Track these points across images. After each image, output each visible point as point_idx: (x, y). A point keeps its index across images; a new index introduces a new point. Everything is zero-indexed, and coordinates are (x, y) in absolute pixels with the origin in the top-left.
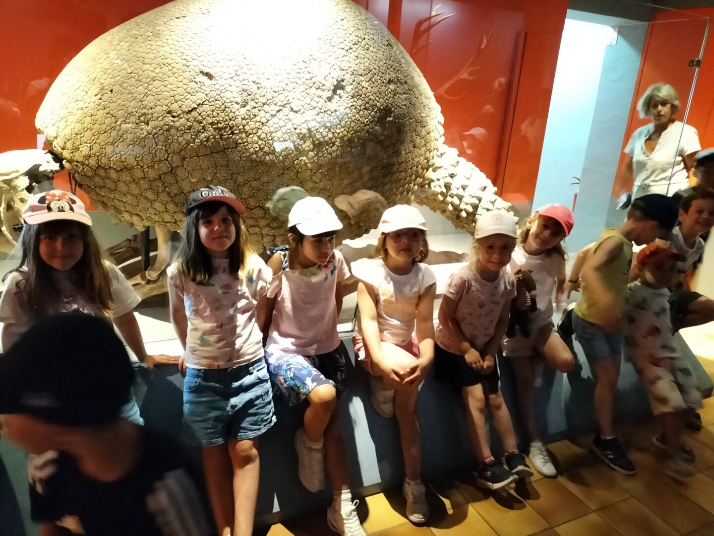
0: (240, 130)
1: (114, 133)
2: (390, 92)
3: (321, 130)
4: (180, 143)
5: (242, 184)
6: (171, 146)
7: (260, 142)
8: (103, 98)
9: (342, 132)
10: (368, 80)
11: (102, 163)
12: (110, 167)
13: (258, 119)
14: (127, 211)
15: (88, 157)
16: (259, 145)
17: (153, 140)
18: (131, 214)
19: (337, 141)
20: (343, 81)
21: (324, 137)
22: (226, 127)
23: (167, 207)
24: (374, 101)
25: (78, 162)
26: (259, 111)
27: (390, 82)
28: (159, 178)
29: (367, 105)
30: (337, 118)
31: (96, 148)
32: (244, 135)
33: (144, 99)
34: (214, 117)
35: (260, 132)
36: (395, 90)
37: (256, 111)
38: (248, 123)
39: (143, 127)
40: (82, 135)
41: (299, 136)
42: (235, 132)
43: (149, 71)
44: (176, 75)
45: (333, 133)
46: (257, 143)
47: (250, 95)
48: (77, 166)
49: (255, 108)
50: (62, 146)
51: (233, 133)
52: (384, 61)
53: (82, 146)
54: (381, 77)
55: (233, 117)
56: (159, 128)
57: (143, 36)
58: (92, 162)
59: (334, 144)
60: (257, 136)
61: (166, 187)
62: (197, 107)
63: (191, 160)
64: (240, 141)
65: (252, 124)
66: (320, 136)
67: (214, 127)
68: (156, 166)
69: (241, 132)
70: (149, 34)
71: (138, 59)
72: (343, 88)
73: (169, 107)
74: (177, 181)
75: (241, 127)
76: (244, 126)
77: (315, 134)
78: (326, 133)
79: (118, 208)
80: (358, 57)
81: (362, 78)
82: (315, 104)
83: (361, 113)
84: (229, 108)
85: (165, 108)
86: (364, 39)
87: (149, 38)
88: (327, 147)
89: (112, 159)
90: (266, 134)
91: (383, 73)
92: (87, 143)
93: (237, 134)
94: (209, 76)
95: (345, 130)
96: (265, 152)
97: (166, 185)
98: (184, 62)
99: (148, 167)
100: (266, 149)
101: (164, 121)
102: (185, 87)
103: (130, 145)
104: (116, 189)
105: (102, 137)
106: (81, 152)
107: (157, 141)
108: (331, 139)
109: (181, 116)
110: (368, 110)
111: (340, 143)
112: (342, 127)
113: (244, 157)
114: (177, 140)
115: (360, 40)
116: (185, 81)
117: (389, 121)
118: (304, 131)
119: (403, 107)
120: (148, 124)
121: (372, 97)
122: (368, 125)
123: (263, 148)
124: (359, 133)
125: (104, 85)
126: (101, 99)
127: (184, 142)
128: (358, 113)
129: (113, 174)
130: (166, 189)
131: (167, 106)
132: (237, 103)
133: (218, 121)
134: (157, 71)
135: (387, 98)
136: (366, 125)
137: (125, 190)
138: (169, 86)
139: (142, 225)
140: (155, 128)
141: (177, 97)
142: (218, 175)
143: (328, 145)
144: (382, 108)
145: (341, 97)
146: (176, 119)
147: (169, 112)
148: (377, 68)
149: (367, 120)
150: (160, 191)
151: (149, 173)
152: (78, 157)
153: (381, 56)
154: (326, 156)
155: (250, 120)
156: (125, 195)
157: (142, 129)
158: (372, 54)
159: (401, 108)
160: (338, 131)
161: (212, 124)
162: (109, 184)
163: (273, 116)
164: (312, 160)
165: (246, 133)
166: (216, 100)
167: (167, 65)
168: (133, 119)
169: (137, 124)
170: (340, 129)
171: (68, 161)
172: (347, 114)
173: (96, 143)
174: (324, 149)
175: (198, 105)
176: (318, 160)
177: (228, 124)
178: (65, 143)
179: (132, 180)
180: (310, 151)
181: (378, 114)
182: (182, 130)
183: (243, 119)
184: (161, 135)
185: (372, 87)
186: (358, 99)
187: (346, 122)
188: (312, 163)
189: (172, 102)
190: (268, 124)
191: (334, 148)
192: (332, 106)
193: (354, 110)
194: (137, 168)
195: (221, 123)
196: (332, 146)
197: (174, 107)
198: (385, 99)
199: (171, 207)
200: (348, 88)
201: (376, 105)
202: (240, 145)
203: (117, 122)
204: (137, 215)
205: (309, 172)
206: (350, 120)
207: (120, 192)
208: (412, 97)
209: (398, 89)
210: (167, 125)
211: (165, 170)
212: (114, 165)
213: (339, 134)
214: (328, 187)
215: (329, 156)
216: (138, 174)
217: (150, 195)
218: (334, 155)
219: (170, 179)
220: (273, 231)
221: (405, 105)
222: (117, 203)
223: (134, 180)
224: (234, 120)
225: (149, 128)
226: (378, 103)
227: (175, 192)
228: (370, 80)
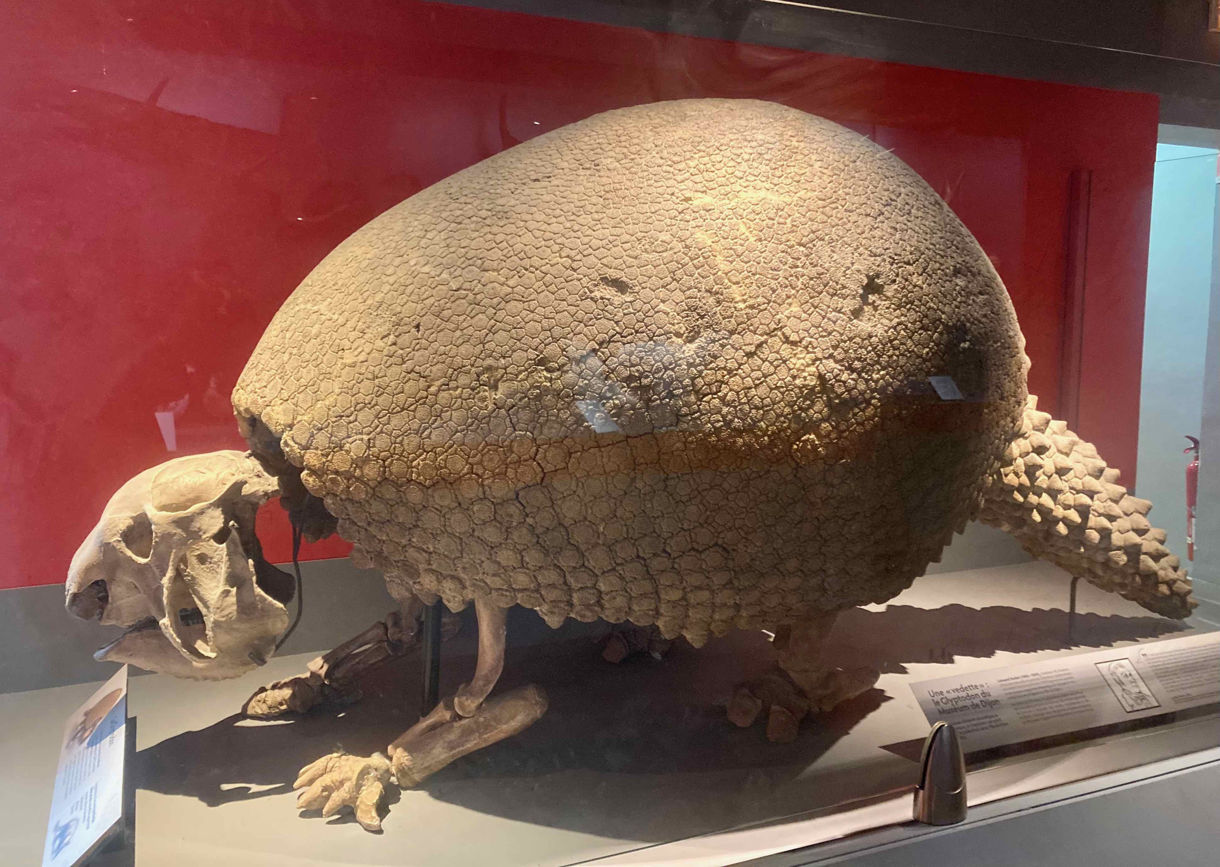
0: (684, 387)
1: (422, 411)
2: (960, 293)
3: (844, 377)
4: (562, 423)
5: (684, 499)
6: (546, 431)
7: (725, 410)
8: (400, 341)
9: (883, 377)
10: (920, 270)
11: (391, 473)
12: (410, 481)
13: (721, 362)
14: (433, 571)
15: (361, 462)
16: (723, 416)
17: (508, 419)
18: (440, 577)
19: (874, 398)
20: (878, 276)
21: (849, 391)
22: (658, 384)
23: (527, 559)
24: (935, 310)
25: (337, 472)
26: (723, 346)
27: (957, 272)
28: (514, 497)
29: (926, 321)
30: (874, 349)
31: (382, 442)
32: (693, 398)
33: (488, 338)
34: (633, 365)
35: (725, 389)
36: (967, 287)
37: (715, 348)
38: (701, 372)
39: (486, 394)
40: (352, 418)
41: (802, 392)
42: (676, 392)
43: (495, 284)
44: (553, 288)
45: (867, 381)
46: (719, 412)
47: (702, 317)
48: (333, 481)
49: (714, 341)
50: (304, 443)
51: (671, 395)
52: (940, 234)
53: (350, 440)
54: (942, 264)
55: (671, 364)
56: (519, 395)
57: (474, 219)
58: (371, 471)
59: (868, 402)
60: (719, 397)
61: (527, 515)
62: (598, 347)
63: (586, 455)
64: (685, 410)
65: (709, 375)
66: (843, 389)
67: (633, 385)
68: (511, 473)
69: (687, 393)
70: (484, 213)
71: (471, 262)
72: (878, 290)
73: (541, 352)
74: (551, 500)
75: (687, 381)
76: (693, 379)
77: (833, 385)
78: (852, 382)
79: (411, 567)
80: (896, 229)
81: (911, 268)
82: (830, 326)
83: (916, 337)
84: (663, 345)
85: (532, 354)
86: (900, 194)
87: (488, 221)
88: (856, 410)
89: (415, 463)
90: (738, 393)
91: (942, 257)
92: (361, 433)
93: (679, 396)
94: (620, 286)
95: (887, 374)
96: (735, 429)
97: (528, 510)
98: (568, 262)
99: (494, 476)
100: (737, 423)
101: (531, 380)
102: (573, 309)
103: (457, 431)
104: (416, 526)
105: (395, 421)
106: (348, 452)
107: (515, 420)
108: (862, 393)
109: (565, 368)
110: (926, 330)
111: (879, 400)
112: (884, 368)
113: (692, 442)
114: (557, 416)
115: (894, 198)
116: (571, 299)
117: (964, 348)
118: (813, 382)
119: (984, 320)
120: (495, 388)
121: (932, 305)
122: (929, 360)
123: (732, 421)
124: (914, 378)
125: (402, 315)
126: (394, 344)
127: (571, 420)
128: (910, 338)
129: (415, 496)
130: (528, 520)
131: (535, 350)
132: (678, 335)
133: (641, 374)
134: (511, 283)
135: (957, 303)
136: (925, 361)
137: (437, 525)
138: (540, 310)
139: (459, 598)
140: (511, 395)
141: (557, 331)
142: (639, 484)
143: (857, 405)
144: (950, 324)
145: (876, 308)
146: (555, 374)
147: (542, 362)
148: (931, 247)
149: (927, 350)
150: (515, 524)
151: (495, 487)
152: (340, 461)
153: (932, 224)
154: (855, 430)
155: (706, 365)
156: (434, 536)
157: (484, 399)
158: (918, 221)
159: (980, 322)
160: (875, 376)
161: (630, 379)
162: (403, 516)
163: (750, 355)
164: (827, 440)
165: (697, 392)
166: (637, 332)
167: (533, 269)
168: (463, 380)
169: (473, 389)
170: (879, 371)
171: (313, 472)
172: (891, 341)
173: (381, 432)
174: (850, 416)
175: (601, 344)
176: (839, 438)
177: (661, 378)
178: (312, 435)
179: (455, 504)
180: (823, 420)
181: (945, 336)
182: (568, 396)
183: (690, 365)
184: (524, 408)
185: (929, 285)
186: (908, 310)
187: (890, 357)
188: (826, 446)
189: (547, 341)
190: (740, 371)
191: (870, 411)
192: (864, 326)
193: (902, 332)
194: (470, 479)
195: (647, 377)
196: (866, 408)
197: (553, 349)
198: (953, 306)
199: (533, 558)
200: (890, 290)
201: (940, 319)
202: (684, 419)
203: (429, 387)
204: (453, 577)
205: (821, 465)
206: (897, 352)
207: (424, 530)
208: (993, 299)
209: (970, 286)
210: (538, 387)
211: (528, 479)
212: (419, 475)
213: (876, 382)
214: (856, 494)
215: (859, 429)
216: (470, 491)
217: (491, 534)
218: (869, 426)
219: (539, 497)
220: (737, 598)
221: (985, 316)
222: (412, 553)
223: (460, 504)
224: (673, 369)
225: (499, 395)
226: (943, 316)
227: (546, 524)
228: (924, 271)
